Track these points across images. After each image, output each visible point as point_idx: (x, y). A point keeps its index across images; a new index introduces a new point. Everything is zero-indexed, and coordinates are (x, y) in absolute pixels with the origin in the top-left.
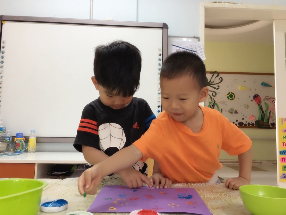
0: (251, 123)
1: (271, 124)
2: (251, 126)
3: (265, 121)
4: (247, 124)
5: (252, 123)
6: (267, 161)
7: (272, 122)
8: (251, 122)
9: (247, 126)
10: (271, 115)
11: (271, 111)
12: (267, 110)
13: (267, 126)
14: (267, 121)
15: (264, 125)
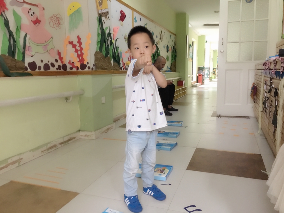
1: (30, 64)
3: (16, 58)
6: (30, 151)
7: (31, 61)
10: (27, 44)
11: (26, 33)
12: (18, 29)
13: (23, 71)
14: (21, 59)
15: (16, 67)
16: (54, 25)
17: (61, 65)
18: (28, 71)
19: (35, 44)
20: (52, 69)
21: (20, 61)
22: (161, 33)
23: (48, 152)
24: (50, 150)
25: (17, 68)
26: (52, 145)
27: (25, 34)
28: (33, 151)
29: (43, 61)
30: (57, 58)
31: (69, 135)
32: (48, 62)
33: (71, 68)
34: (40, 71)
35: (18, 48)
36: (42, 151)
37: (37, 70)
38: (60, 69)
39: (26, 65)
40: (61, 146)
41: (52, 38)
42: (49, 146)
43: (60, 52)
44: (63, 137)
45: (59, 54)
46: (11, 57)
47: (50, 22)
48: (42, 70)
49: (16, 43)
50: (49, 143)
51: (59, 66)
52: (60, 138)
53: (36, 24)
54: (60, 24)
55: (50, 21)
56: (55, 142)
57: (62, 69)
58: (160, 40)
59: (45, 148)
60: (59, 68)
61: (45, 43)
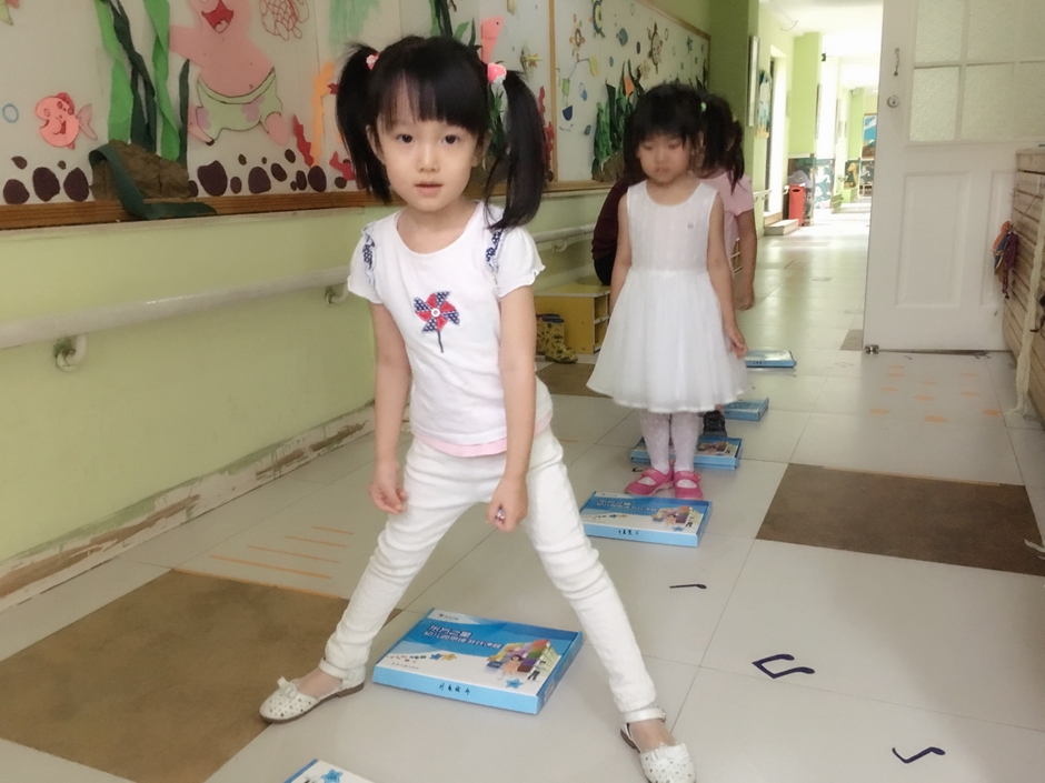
0: (61, 176)
1: (202, 171)
2: (62, 198)
3: (159, 153)
4: (29, 186)
5: (70, 168)
6: (222, 471)
7: (207, 162)
8: (62, 165)
9: (34, 199)
10: (194, 100)
11: (188, 61)
12: (159, 47)
13: (182, 196)
14: (176, 153)
15: (161, 185)
16: (279, 24)
17: (306, 170)
18: (199, 196)
19: (218, 97)
20: (279, 188)
21: (171, 163)
22: (655, 33)
23: (278, 474)
24: (285, 469)
25: (163, 188)
26: (289, 452)
27: (182, 62)
28: (230, 473)
29: (247, 160)
30: (293, 146)
31: (341, 417)
32: (264, 160)
33: (340, 182)
34: (239, 194)
35: (164, 116)
36: (259, 473)
37: (229, 192)
38: (303, 188)
39: (193, 176)
40: (319, 455)
41: (273, 74)
42: (280, 454)
43: (301, 123)
44: (323, 425)
45: (298, 130)
46: (144, 150)
47: (263, 15)
48: (245, 191)
49: (155, 98)
50: (279, 445)
51: (300, 174)
52: (315, 428)
53: (219, 23)
54: (297, 19)
55: (264, 12)
56: (298, 441)
57: (308, 186)
58: (650, 62)
59: (267, 462)
60: (300, 181)
61: (252, 93)
